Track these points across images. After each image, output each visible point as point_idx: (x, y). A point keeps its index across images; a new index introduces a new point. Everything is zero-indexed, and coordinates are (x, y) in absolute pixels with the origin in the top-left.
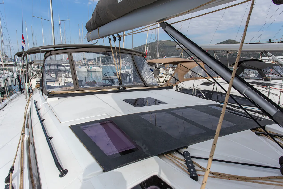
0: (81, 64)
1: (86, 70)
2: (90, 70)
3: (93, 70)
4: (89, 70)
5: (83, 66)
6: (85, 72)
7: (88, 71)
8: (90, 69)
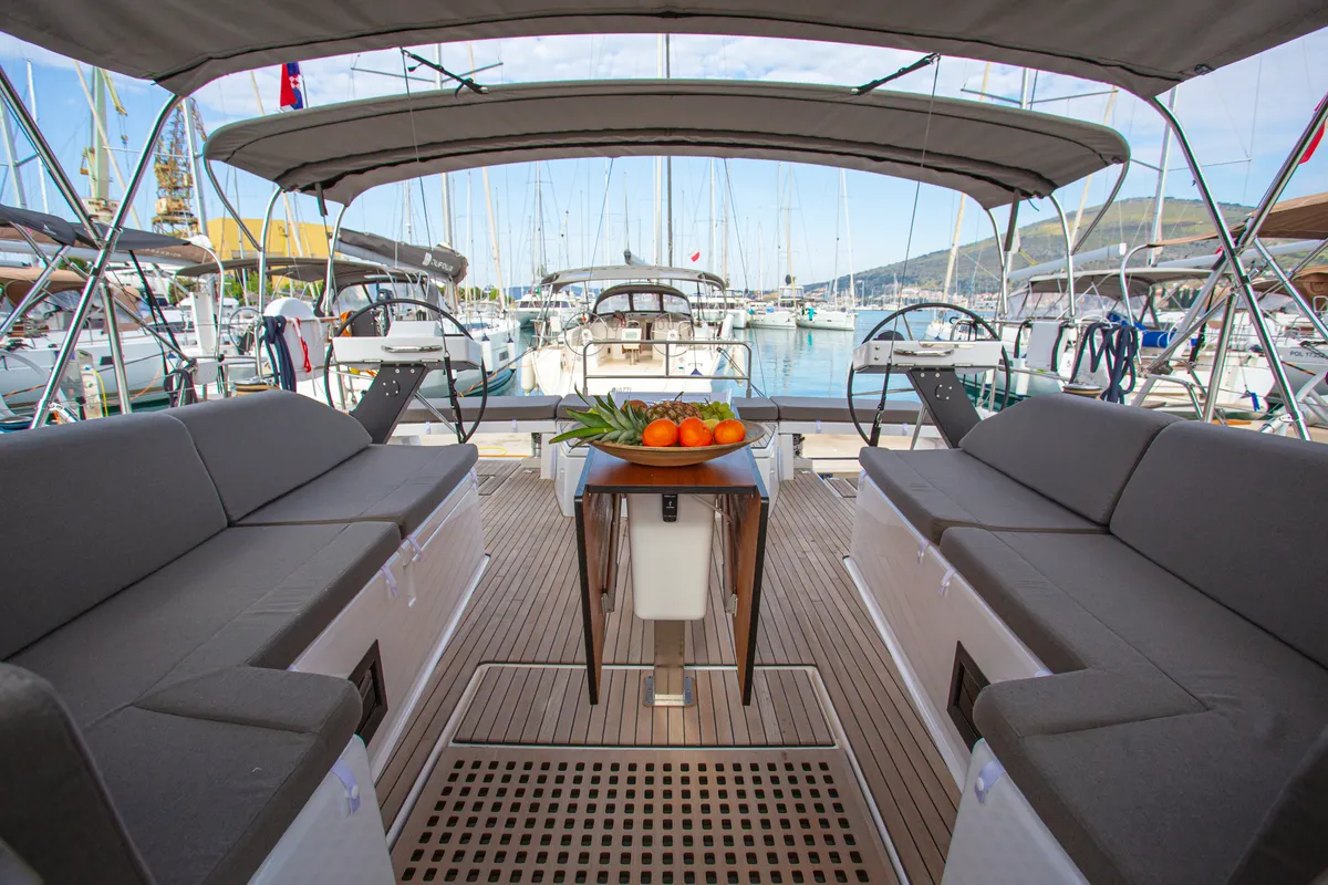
0: (775, 299)
1: (793, 323)
2: (809, 323)
3: (818, 324)
4: (803, 322)
5: (783, 305)
6: (787, 329)
7: (800, 326)
8: (806, 317)
